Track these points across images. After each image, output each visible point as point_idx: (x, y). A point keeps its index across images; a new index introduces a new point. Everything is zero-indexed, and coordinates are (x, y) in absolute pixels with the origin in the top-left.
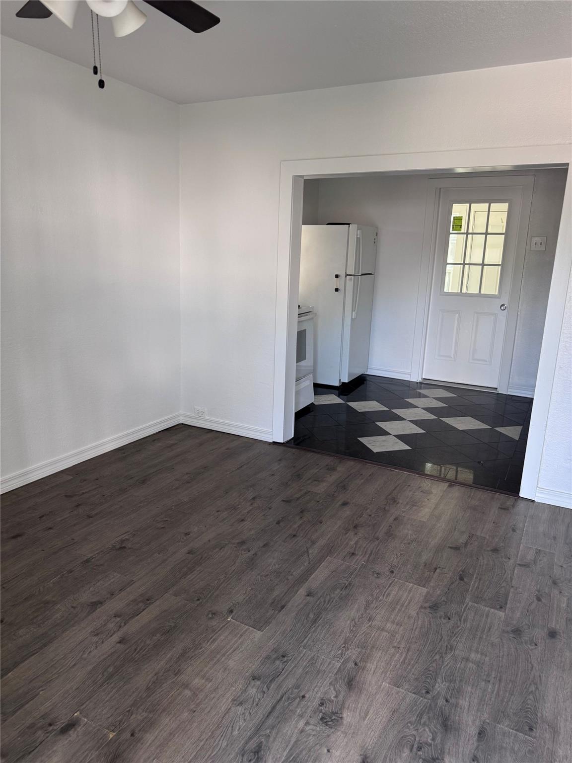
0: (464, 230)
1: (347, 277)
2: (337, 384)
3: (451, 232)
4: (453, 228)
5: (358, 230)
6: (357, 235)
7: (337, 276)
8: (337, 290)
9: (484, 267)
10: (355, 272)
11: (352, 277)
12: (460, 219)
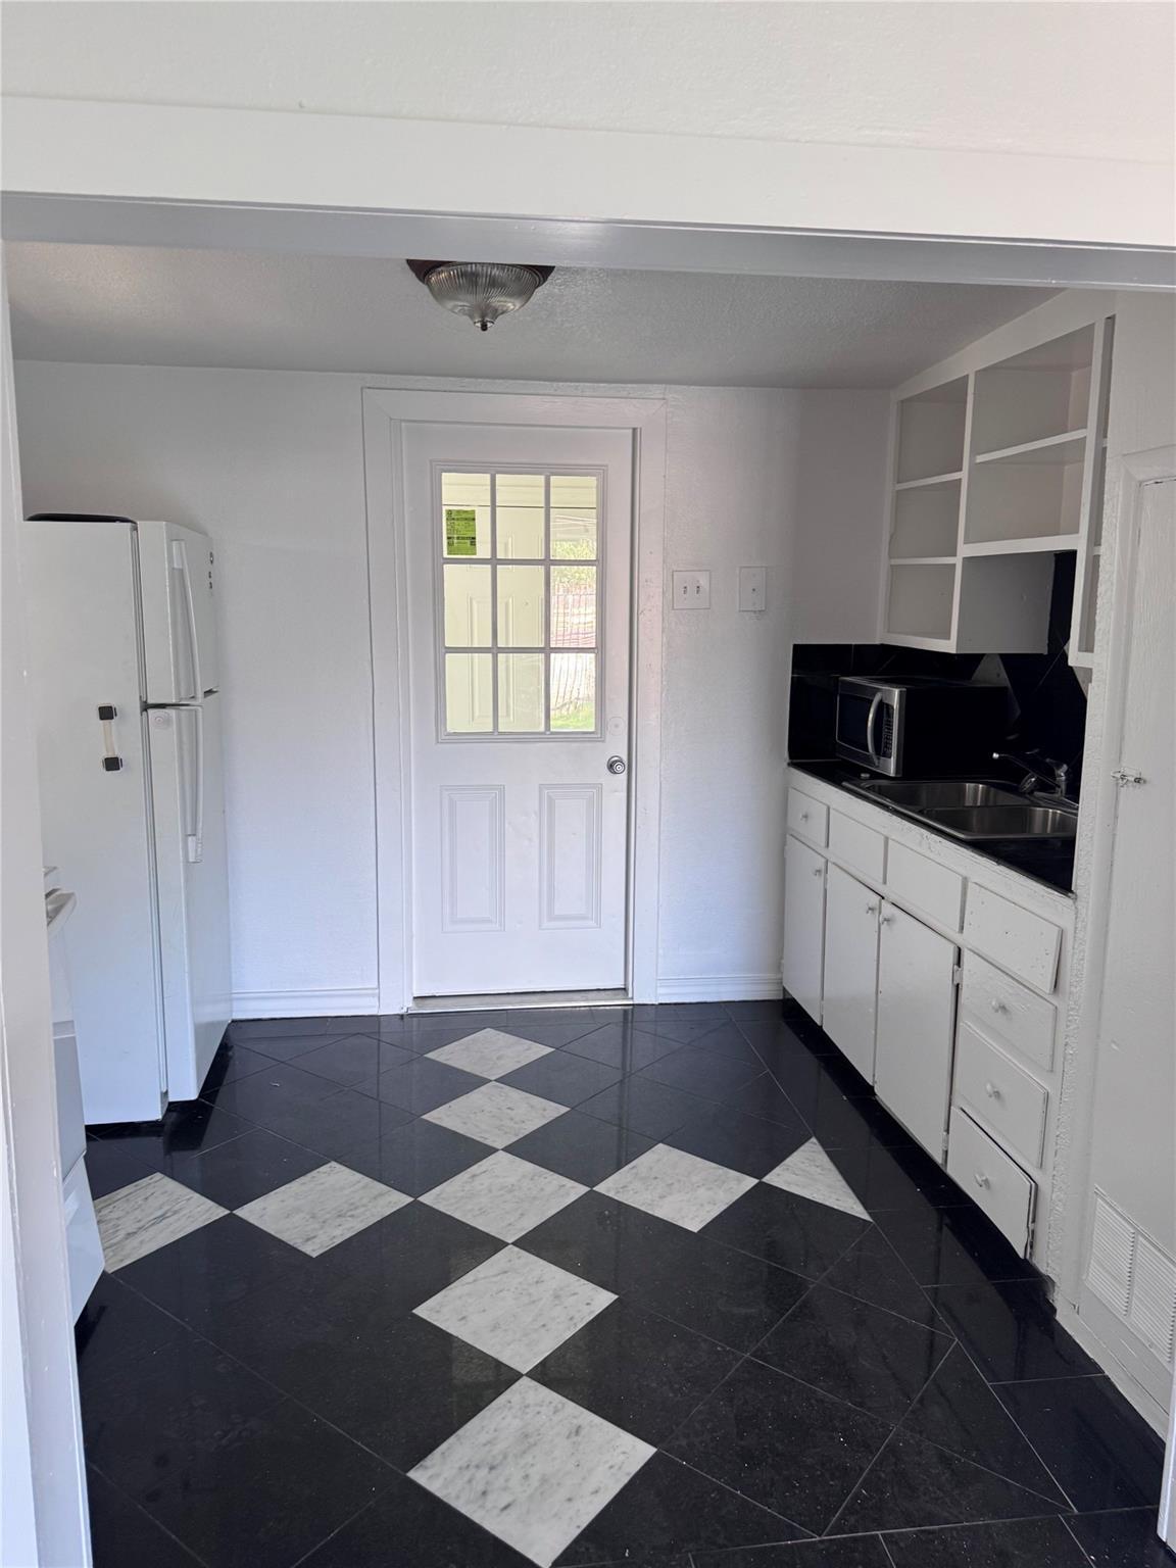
0: (483, 550)
1: (150, 711)
2: (155, 1113)
3: (446, 555)
4: (450, 544)
5: (171, 540)
6: (171, 561)
7: (107, 713)
8: (112, 764)
9: (553, 655)
10: (178, 692)
11: (172, 712)
12: (469, 518)
